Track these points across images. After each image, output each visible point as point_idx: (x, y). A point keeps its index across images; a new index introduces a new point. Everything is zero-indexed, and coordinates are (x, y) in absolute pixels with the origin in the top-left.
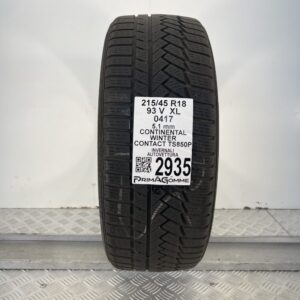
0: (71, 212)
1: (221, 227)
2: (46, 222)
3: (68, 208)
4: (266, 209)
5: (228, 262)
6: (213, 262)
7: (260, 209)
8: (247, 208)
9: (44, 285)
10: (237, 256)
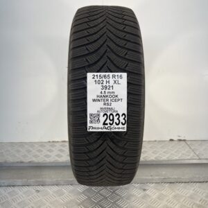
0: (55, 144)
1: (153, 153)
2: (40, 151)
3: (53, 142)
4: (184, 140)
5: (157, 177)
6: (147, 178)
7: (180, 140)
8: (171, 140)
9: (38, 191)
10: (164, 173)
